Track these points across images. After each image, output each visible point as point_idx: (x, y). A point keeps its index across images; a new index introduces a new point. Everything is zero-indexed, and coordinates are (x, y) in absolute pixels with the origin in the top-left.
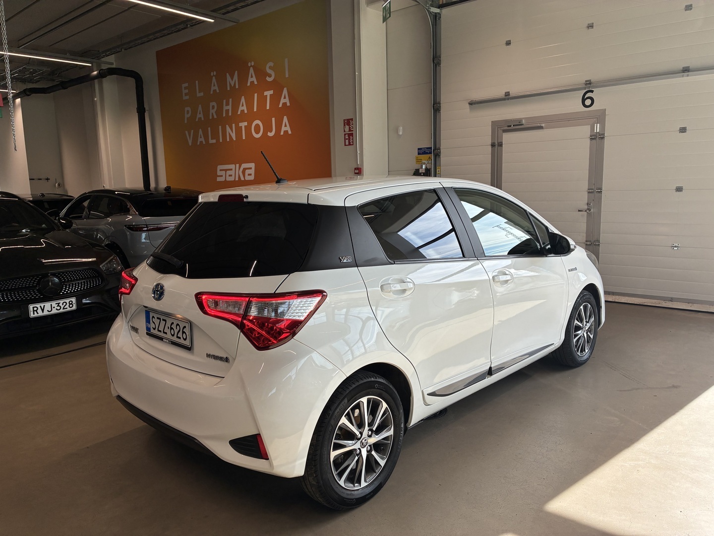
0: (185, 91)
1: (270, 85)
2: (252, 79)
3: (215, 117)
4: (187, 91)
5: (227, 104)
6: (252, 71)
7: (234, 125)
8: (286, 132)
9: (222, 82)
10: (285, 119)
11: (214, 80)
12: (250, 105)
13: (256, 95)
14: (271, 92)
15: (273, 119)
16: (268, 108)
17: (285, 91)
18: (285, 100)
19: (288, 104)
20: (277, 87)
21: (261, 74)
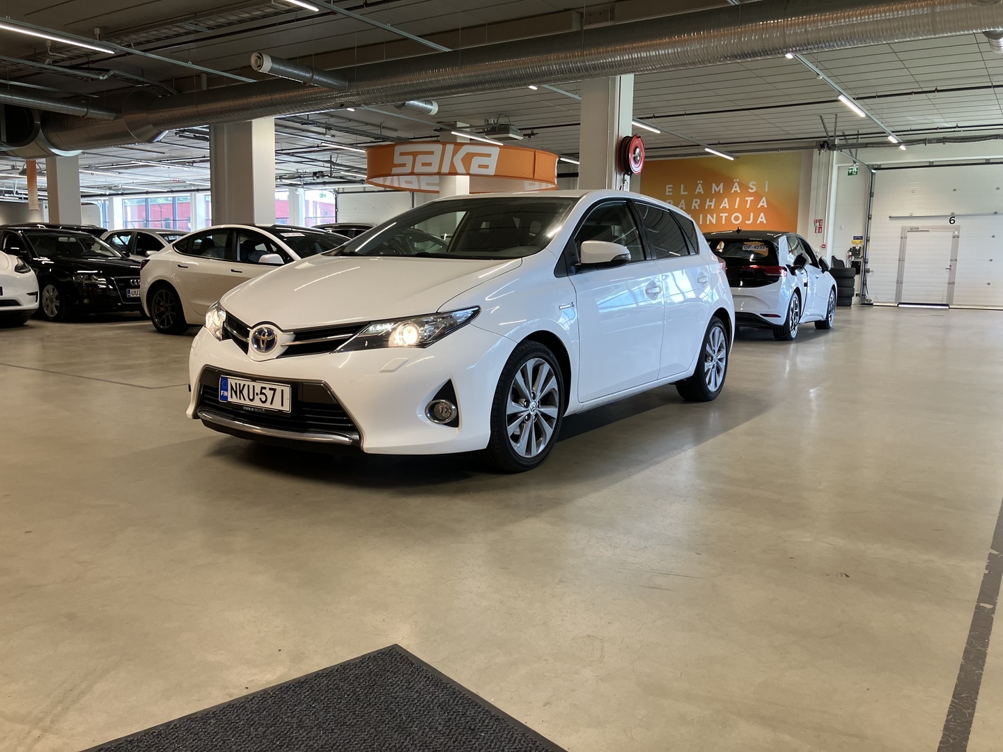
0: (667, 190)
1: (751, 195)
2: (736, 188)
3: (697, 208)
4: (671, 190)
5: (711, 201)
6: (736, 184)
7: (715, 215)
8: (762, 222)
9: (707, 188)
10: (762, 215)
11: (700, 185)
12: (732, 204)
13: (738, 199)
14: (752, 198)
15: (752, 214)
16: (748, 207)
17: (764, 199)
18: (763, 203)
19: (766, 206)
20: (758, 196)
21: (744, 187)
